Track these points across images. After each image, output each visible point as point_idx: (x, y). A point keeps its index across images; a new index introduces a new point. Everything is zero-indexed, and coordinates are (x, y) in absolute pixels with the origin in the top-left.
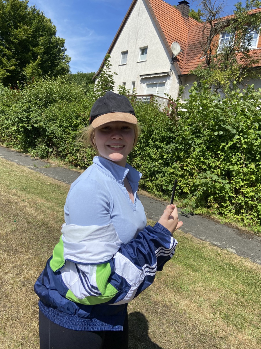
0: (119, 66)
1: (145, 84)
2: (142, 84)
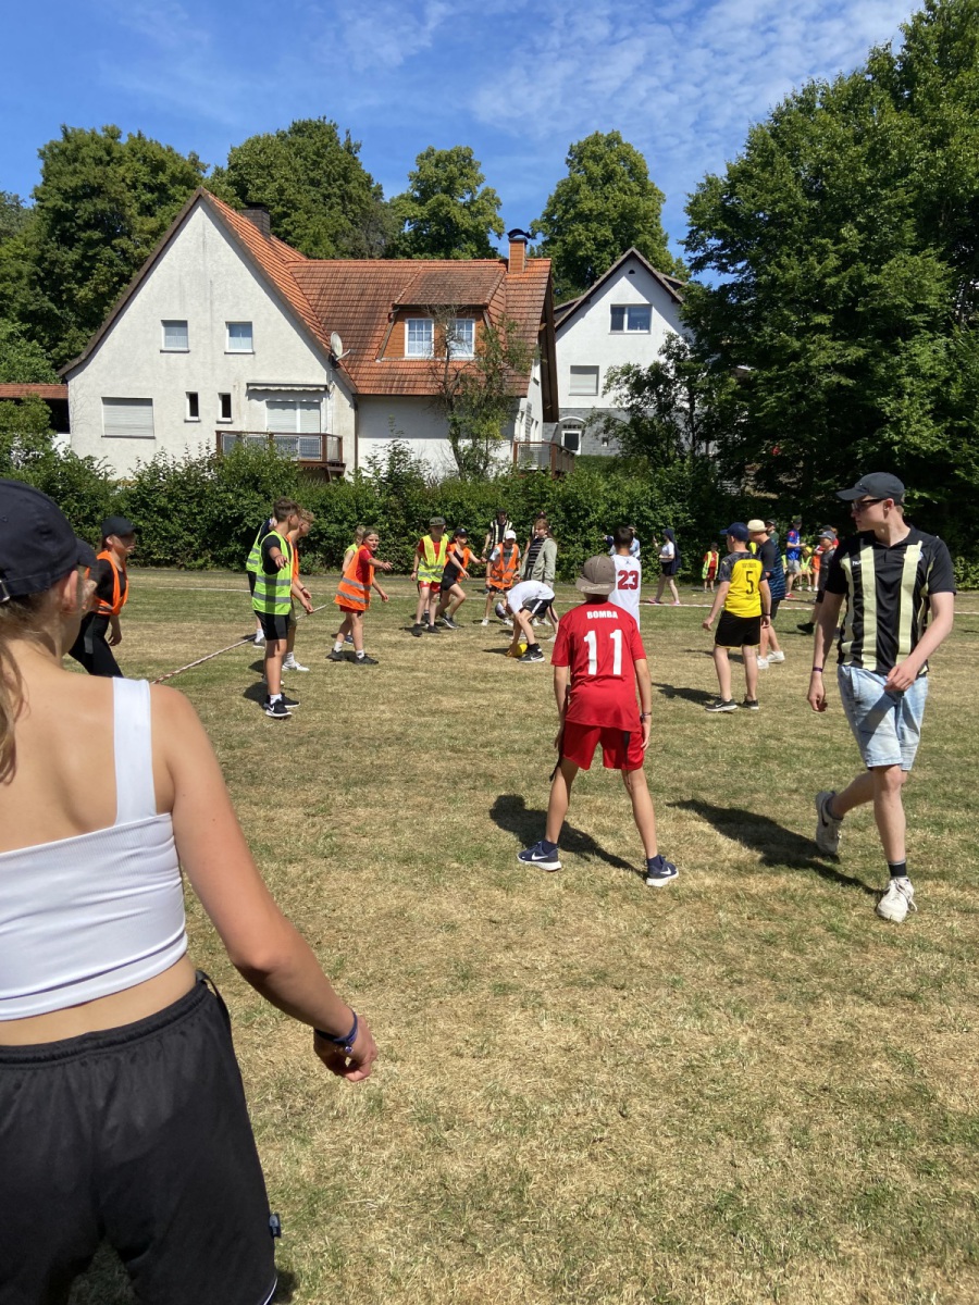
0: (162, 351)
1: (264, 402)
2: (254, 401)
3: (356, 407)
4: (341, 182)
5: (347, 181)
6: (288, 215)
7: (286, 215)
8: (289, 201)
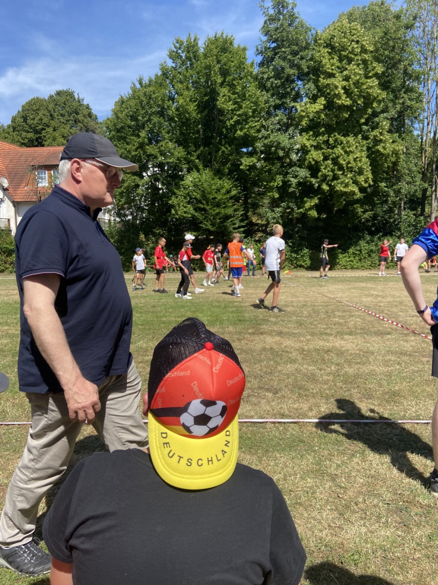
3: (14, 206)
4: (74, 114)
5: (77, 114)
6: (45, 129)
7: (44, 129)
8: (45, 124)
